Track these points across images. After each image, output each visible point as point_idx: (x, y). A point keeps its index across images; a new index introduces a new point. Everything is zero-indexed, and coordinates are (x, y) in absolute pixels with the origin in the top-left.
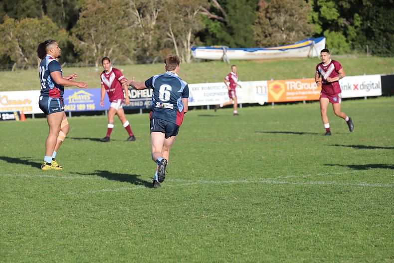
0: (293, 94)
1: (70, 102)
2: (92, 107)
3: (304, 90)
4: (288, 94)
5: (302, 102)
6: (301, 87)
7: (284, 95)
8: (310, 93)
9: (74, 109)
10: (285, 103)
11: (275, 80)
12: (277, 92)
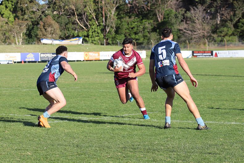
0: (91, 57)
1: (27, 58)
2: (34, 60)
3: (94, 56)
4: (90, 57)
5: (93, 60)
6: (93, 55)
7: (88, 58)
8: (96, 57)
9: (28, 60)
10: (89, 61)
11: (86, 52)
12: (86, 56)
